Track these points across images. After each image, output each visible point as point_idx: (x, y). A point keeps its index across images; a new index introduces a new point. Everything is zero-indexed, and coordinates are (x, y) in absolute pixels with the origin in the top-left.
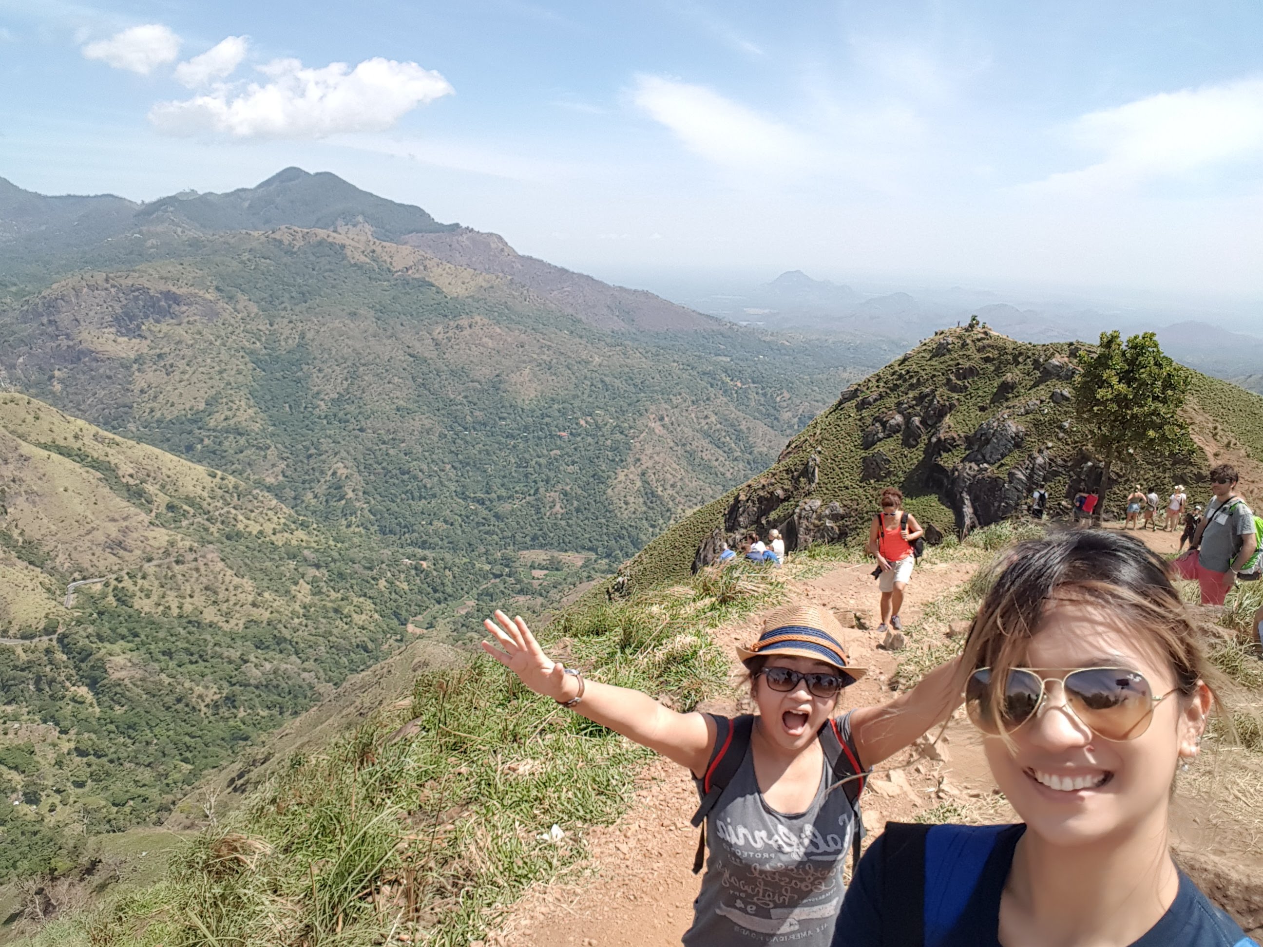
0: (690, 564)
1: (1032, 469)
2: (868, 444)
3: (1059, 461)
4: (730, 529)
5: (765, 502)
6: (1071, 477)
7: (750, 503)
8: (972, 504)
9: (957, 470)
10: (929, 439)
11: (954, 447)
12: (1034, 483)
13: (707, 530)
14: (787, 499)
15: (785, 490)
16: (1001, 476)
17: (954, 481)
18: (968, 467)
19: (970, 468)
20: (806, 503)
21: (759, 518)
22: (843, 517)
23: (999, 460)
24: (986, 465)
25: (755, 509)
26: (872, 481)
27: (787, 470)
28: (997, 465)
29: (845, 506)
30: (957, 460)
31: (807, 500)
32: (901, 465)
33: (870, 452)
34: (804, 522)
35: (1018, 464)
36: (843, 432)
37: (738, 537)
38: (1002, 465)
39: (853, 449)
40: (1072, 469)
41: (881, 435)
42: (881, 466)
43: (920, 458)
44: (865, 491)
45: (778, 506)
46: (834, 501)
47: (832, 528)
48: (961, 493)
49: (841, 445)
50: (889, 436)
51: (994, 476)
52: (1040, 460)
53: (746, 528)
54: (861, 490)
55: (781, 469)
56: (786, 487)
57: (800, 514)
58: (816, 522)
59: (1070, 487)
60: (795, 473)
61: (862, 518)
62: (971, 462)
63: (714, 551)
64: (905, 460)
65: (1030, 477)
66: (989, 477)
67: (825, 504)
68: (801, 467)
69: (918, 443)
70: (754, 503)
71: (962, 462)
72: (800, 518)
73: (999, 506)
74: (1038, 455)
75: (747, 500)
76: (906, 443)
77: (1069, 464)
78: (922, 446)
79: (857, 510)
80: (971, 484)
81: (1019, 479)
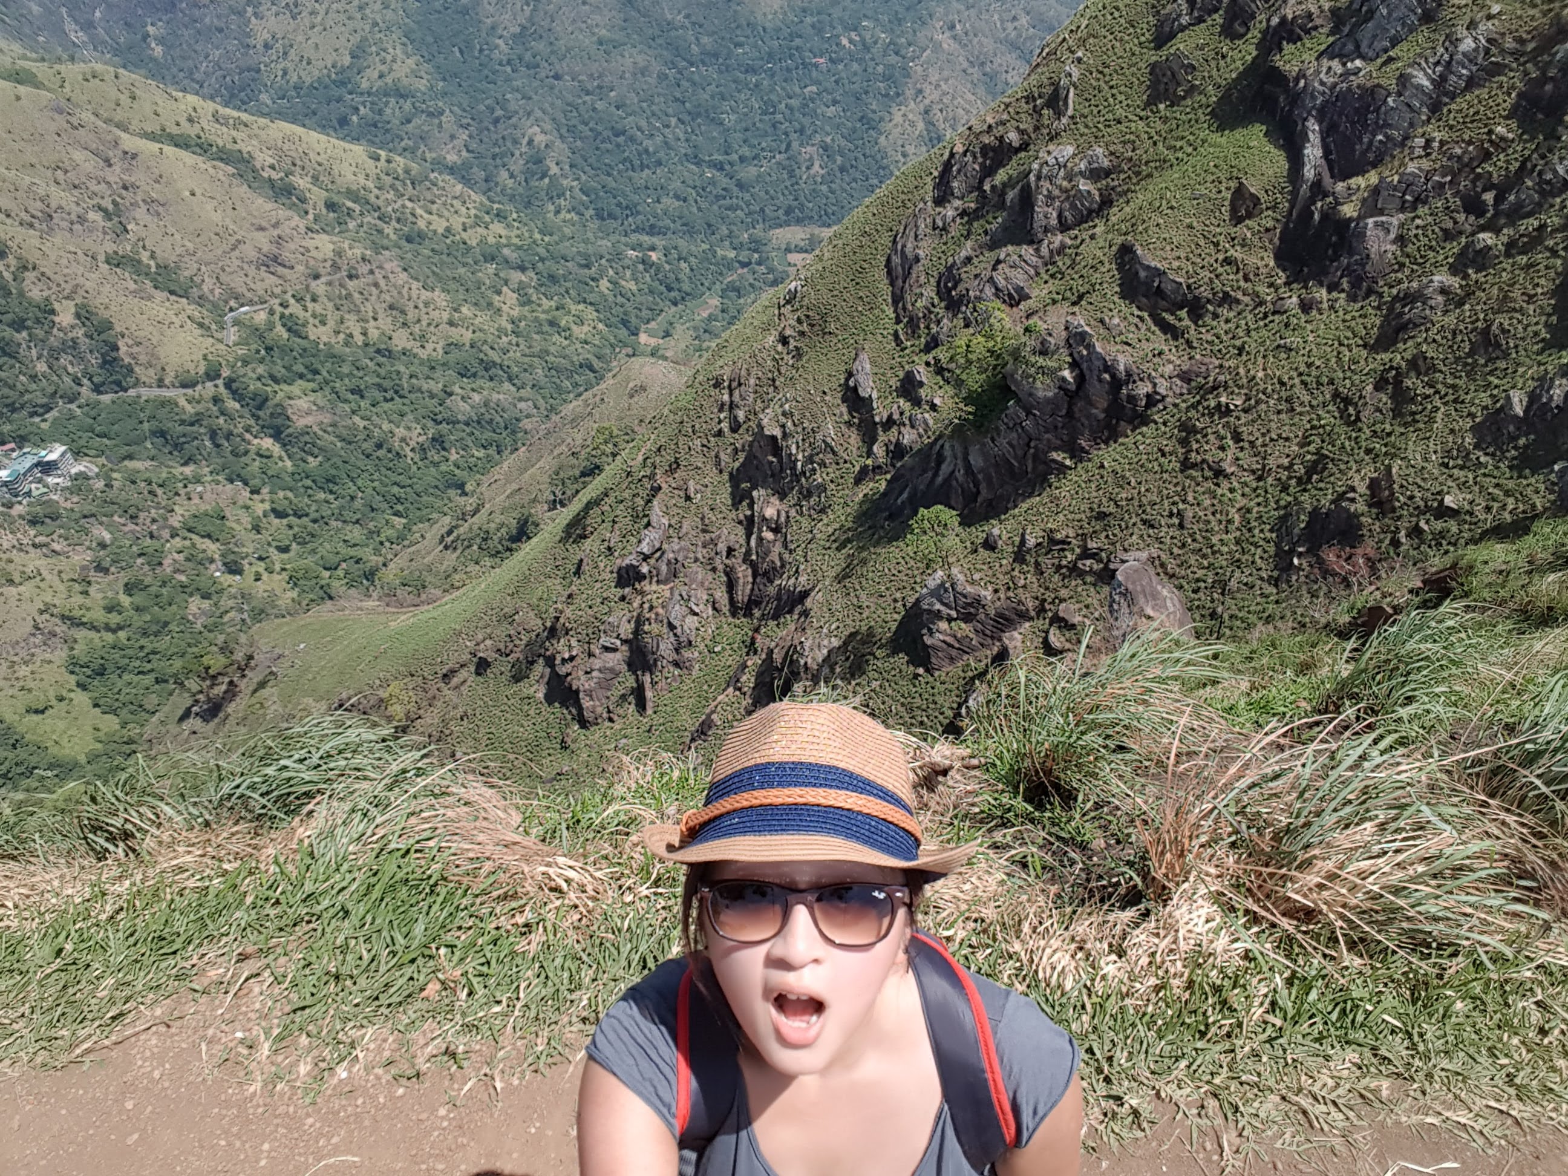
0: (883, 259)
1: (1449, 63)
2: (1162, 37)
3: (1509, 43)
4: (939, 201)
5: (991, 154)
6: (1526, 73)
7: (969, 158)
8: (1323, 140)
9: (1304, 76)
10: (1268, 20)
11: (1308, 32)
12: (1446, 94)
13: (909, 204)
14: (1024, 147)
15: (1022, 132)
16: (1383, 82)
17: (1296, 98)
18: (1324, 70)
19: (1330, 68)
20: (1049, 153)
21: (981, 182)
22: (1107, 173)
23: (1386, 51)
24: (1358, 63)
25: (977, 167)
26: (1162, 106)
27: (1027, 97)
28: (1379, 61)
29: (1112, 154)
30: (1309, 57)
31: (1051, 147)
32: (1214, 72)
33: (1164, 52)
34: (1045, 185)
35: (1420, 55)
36: (1122, 21)
37: (950, 213)
38: (1390, 60)
39: (1137, 50)
40: (1534, 56)
41: (1185, 20)
42: (1180, 78)
43: (1249, 58)
44: (1148, 125)
45: (1010, 159)
46: (1095, 147)
47: (1089, 192)
48: (1305, 119)
49: (1118, 44)
50: (1200, 20)
51: (1369, 84)
52: (1467, 44)
53: (962, 198)
54: (1141, 124)
55: (1020, 95)
56: (1022, 127)
57: (1040, 171)
58: (1065, 183)
59: (1519, 95)
60: (1038, 102)
61: (1138, 174)
62: (1332, 58)
63: (916, 236)
64: (1222, 63)
65: (1440, 83)
66: (1359, 87)
67: (1080, 151)
68: (1049, 90)
69: (1248, 29)
70: (975, 157)
71: (1317, 59)
72: (1039, 178)
73: (1371, 142)
74: (1465, 32)
75: (965, 154)
76: (1229, 32)
77: (1530, 46)
78: (1254, 35)
79: (1131, 159)
80: (1327, 101)
81: (1419, 87)
